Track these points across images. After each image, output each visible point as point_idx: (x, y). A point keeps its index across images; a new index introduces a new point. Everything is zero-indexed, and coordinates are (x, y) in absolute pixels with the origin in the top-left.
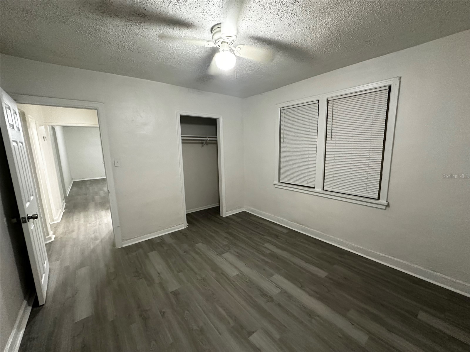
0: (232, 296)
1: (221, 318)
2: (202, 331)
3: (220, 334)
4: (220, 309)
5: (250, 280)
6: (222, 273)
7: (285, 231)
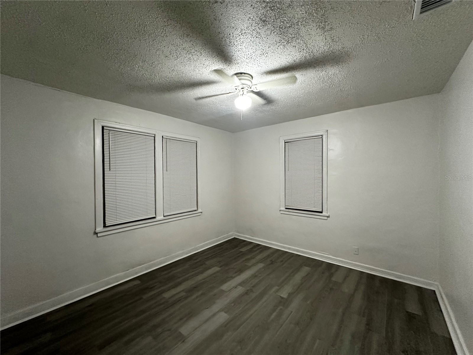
0: (255, 312)
1: (280, 315)
2: (297, 324)
3: (292, 312)
4: (273, 316)
5: (232, 303)
6: (225, 326)
7: (138, 282)
